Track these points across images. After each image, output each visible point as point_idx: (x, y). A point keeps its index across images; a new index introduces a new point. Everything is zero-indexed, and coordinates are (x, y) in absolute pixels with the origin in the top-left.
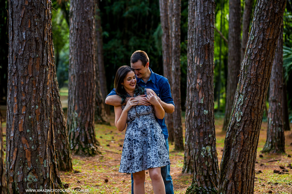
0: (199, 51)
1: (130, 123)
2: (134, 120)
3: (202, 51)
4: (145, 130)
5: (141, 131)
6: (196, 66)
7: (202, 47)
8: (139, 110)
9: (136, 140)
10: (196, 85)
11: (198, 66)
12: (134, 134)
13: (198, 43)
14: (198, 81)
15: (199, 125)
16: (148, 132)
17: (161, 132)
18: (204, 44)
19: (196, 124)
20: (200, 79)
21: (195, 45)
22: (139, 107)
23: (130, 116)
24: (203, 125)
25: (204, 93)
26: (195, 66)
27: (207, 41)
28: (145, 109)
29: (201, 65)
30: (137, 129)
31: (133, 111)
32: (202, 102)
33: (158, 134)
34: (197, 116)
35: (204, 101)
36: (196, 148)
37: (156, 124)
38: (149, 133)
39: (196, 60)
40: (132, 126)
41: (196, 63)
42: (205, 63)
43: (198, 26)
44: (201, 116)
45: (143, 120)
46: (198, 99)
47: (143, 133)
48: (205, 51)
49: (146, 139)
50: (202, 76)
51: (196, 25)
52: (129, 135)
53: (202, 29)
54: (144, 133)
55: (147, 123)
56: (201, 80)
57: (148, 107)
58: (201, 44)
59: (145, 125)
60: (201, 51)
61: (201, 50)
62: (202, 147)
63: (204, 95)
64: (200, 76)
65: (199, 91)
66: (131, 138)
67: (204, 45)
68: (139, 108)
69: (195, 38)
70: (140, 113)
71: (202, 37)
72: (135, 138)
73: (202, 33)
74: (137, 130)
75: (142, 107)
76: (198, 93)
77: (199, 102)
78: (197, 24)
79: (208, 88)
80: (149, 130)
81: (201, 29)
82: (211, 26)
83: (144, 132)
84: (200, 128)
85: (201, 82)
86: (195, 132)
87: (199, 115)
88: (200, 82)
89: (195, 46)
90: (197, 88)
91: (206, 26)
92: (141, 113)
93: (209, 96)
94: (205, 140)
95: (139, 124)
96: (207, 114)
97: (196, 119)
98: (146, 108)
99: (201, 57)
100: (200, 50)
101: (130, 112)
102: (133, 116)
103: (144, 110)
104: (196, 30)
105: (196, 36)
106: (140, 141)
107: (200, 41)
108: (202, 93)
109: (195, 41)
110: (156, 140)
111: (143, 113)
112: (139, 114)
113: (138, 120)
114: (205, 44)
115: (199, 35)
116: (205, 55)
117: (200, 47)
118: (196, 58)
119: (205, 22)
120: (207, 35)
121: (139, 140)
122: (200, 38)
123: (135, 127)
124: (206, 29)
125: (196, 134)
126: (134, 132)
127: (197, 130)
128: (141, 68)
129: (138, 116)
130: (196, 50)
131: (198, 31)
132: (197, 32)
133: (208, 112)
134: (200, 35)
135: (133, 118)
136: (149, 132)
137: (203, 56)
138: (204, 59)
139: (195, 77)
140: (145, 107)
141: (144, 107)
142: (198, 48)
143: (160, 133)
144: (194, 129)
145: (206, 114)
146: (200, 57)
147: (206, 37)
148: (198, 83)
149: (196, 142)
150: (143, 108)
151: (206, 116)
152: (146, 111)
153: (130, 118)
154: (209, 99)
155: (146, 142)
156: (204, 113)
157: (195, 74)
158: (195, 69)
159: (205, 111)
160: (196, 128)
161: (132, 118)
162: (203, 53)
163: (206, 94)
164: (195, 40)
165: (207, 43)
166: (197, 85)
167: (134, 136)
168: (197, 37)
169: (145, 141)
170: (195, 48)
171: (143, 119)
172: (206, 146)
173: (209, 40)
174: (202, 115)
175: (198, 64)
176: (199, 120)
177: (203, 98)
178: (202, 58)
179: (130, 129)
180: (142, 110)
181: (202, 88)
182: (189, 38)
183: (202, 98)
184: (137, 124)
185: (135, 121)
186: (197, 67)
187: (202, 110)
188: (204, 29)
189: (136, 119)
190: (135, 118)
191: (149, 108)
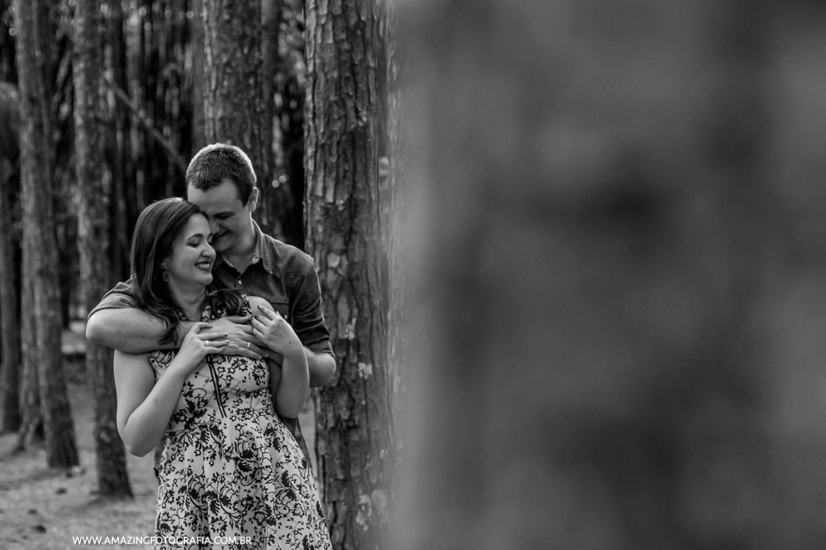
0: (330, 154)
1: (187, 427)
2: (202, 413)
3: (344, 152)
4: (247, 454)
5: (236, 459)
6: (321, 207)
7: (344, 138)
8: (225, 374)
9: (216, 496)
10: (326, 275)
11: (329, 206)
12: (209, 473)
13: (327, 124)
14: (334, 261)
15: (345, 415)
16: (264, 465)
17: (300, 461)
18: (348, 129)
19: (330, 415)
20: (341, 254)
21: (316, 131)
22: (224, 360)
23: (190, 394)
24: (357, 418)
25: (355, 304)
26: (318, 209)
27: (358, 117)
28: (250, 371)
29: (344, 205)
30: (217, 450)
31: (204, 376)
32: (352, 336)
33: (292, 470)
34: (334, 385)
35: (356, 331)
36: (334, 499)
37: (283, 429)
38: (267, 467)
39: (320, 186)
40: (195, 440)
41: (324, 197)
42: (355, 196)
43: (323, 64)
44: (347, 385)
45: (240, 416)
46: (336, 326)
47: (241, 466)
48: (353, 155)
49: (253, 491)
50: (346, 243)
51: (318, 61)
52: (189, 475)
53: (340, 77)
54: (246, 469)
55: (254, 425)
56: (344, 258)
57: (258, 362)
58: (337, 127)
59: (250, 436)
60: (341, 152)
61: (341, 149)
62: (358, 495)
63: (355, 311)
64: (338, 243)
65: (338, 298)
66: (197, 488)
67: (351, 133)
68: (227, 365)
69: (314, 107)
70: (228, 385)
71: (342, 103)
72: (215, 487)
73: (340, 88)
74: (218, 457)
75: (236, 362)
76: (336, 302)
77: (340, 336)
78: (321, 57)
79: (368, 284)
80: (265, 455)
81: (335, 75)
82: (368, 66)
83: (246, 461)
84: (349, 428)
85: (345, 263)
86: (329, 442)
87: (343, 383)
88: (340, 265)
89: (317, 138)
90: (330, 286)
91: (353, 65)
92: (233, 383)
93: (372, 313)
94: (366, 468)
95: (226, 432)
96: (370, 376)
97: (332, 398)
98: (252, 366)
99: (341, 175)
100: (334, 150)
101: (192, 380)
102: (203, 394)
103: (246, 373)
104: (315, 81)
105: (316, 100)
106: (234, 499)
107: (336, 117)
108: (350, 303)
109: (314, 118)
110: (291, 495)
111: (242, 387)
112: (227, 390)
113: (218, 415)
114: (353, 126)
115: (328, 97)
116: (355, 166)
117: (336, 139)
118: (320, 178)
119: (351, 51)
120: (356, 98)
121: (229, 495)
122: (335, 108)
123: (211, 442)
124: (354, 74)
125: (332, 449)
126: (206, 463)
127: (337, 435)
128: (234, 211)
129: (220, 395)
130: (319, 150)
131: (327, 81)
132: (322, 87)
133: (374, 369)
134: (333, 98)
135: (202, 404)
136: (266, 463)
137: (346, 171)
138: (351, 182)
139: (319, 247)
140: (250, 362)
141: (244, 362)
142: (329, 142)
143: (300, 464)
144: (326, 433)
145: (366, 377)
146: (337, 176)
147: (355, 104)
148: (332, 268)
149: (336, 479)
150: (243, 367)
151: (368, 384)
152: (253, 378)
153: (190, 403)
154: (372, 324)
155: (255, 499)
156: (361, 375)
157: (319, 237)
158: (317, 217)
159: (362, 366)
160: (333, 429)
161: (196, 401)
162: (346, 161)
163: (363, 305)
164: (314, 114)
165: (361, 124)
166: (331, 277)
167: (210, 481)
168: (322, 104)
169: (249, 498)
170: (316, 144)
171: (238, 412)
172: (372, 490)
173: (365, 113)
174: (354, 381)
175: (330, 199)
176: (343, 400)
177: (354, 321)
178: (345, 177)
179: (189, 452)
180: (238, 375)
181: (347, 283)
182: (213, 119)
183: (350, 321)
184: (216, 431)
185: (205, 419)
186: (326, 211)
187: (351, 364)
188: (348, 74)
189: (210, 411)
190: (206, 402)
191: (260, 367)
